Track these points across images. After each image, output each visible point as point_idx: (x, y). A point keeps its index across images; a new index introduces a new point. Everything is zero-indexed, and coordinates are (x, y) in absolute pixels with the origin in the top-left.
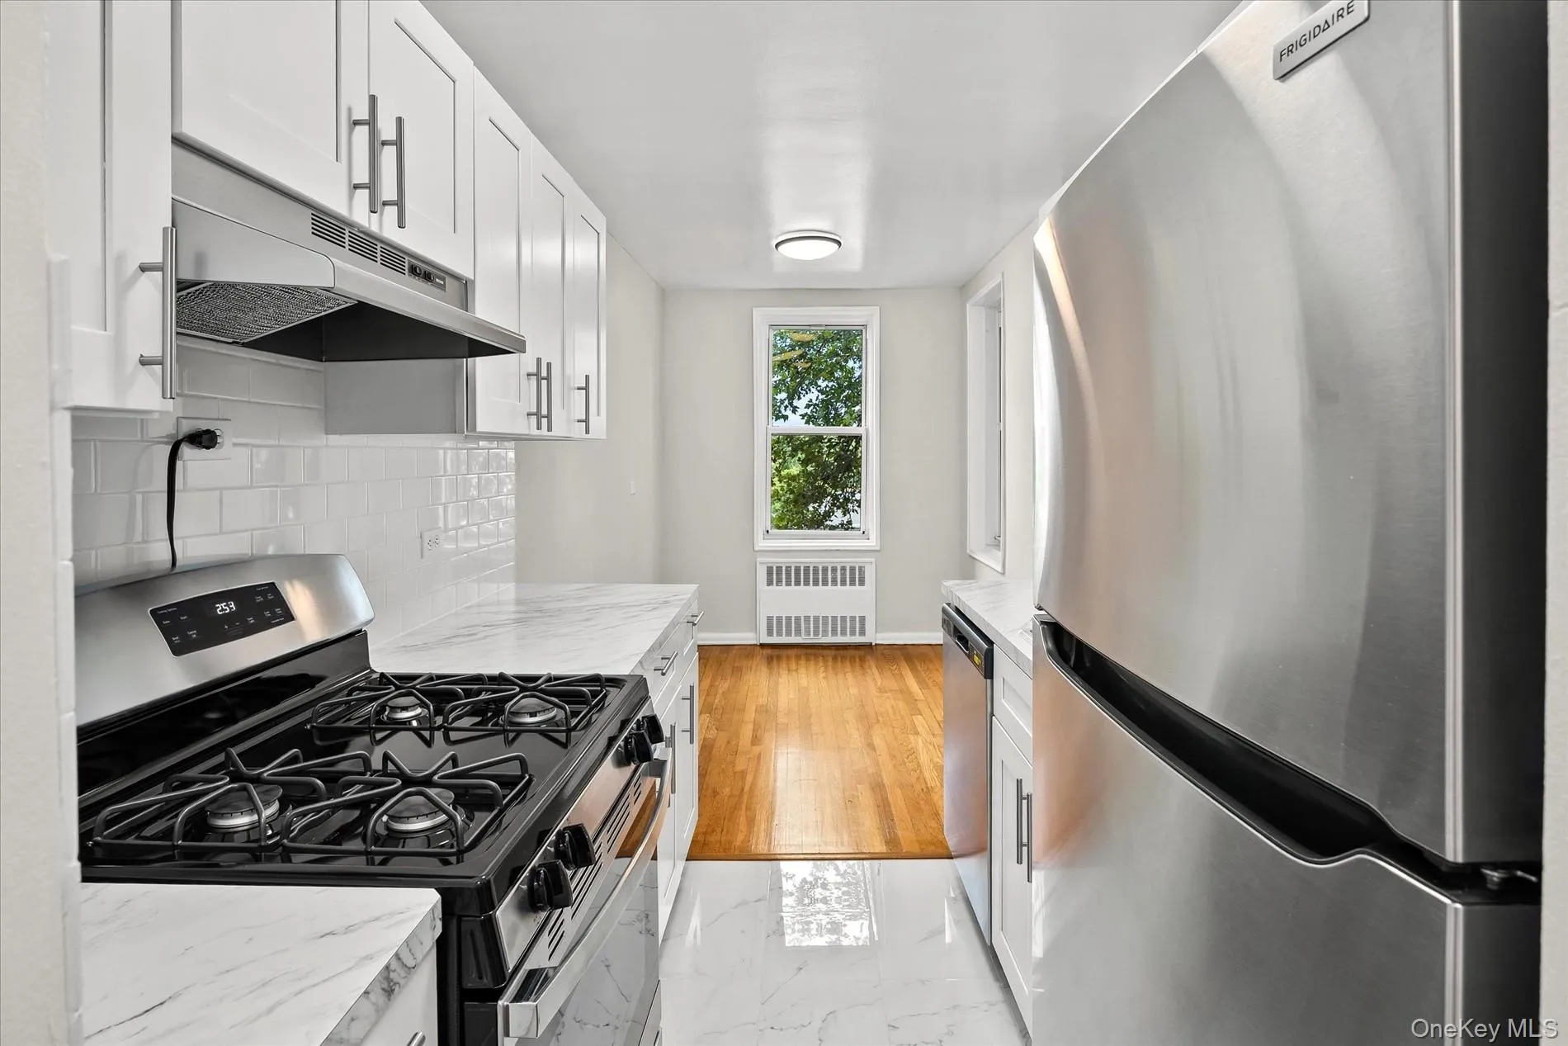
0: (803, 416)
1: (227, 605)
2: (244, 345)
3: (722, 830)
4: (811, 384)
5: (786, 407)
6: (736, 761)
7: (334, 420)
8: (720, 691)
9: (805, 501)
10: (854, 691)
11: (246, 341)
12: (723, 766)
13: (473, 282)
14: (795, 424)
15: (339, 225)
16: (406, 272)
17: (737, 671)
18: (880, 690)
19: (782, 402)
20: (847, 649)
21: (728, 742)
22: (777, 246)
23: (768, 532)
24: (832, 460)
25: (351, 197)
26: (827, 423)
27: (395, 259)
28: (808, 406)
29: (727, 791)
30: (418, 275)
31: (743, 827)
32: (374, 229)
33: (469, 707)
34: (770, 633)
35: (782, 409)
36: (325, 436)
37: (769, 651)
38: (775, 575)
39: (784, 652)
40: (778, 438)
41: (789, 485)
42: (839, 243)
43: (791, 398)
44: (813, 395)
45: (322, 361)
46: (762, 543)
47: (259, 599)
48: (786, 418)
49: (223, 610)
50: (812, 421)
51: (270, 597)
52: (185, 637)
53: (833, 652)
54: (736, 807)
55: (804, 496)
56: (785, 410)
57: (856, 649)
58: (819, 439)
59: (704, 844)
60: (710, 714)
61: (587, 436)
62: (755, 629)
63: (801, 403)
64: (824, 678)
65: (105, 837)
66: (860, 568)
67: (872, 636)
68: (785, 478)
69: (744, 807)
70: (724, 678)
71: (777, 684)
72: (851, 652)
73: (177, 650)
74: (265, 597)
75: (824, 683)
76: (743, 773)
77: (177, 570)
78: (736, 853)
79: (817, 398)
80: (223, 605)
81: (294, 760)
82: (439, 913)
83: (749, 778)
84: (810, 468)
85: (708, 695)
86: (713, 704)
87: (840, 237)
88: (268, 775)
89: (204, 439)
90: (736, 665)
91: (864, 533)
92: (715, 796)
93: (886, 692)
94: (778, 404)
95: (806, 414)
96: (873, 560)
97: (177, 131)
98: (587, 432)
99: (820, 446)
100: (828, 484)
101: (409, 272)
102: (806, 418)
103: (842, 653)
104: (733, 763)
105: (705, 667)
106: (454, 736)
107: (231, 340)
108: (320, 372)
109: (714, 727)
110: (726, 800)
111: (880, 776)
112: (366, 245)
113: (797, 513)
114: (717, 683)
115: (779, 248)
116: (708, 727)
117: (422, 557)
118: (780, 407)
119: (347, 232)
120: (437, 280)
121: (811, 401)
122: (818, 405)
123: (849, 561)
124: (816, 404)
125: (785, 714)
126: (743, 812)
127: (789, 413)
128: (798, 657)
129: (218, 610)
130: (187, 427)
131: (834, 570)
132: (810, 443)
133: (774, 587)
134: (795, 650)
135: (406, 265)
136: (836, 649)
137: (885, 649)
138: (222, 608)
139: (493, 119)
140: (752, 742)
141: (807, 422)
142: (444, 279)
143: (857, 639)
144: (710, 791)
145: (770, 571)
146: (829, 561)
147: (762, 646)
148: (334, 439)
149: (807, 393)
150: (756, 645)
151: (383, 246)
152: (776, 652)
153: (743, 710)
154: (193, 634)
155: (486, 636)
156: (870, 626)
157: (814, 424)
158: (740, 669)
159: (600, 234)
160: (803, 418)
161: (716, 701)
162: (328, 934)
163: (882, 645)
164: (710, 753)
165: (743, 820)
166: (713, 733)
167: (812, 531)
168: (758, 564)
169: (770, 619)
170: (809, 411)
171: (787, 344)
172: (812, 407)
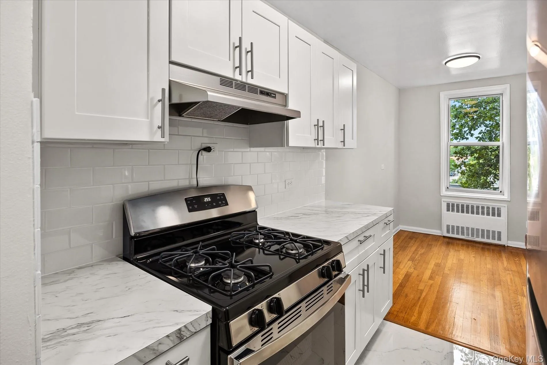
0: (477, 138)
1: (208, 199)
2: (221, 121)
3: (406, 313)
4: (482, 123)
5: (467, 134)
6: (420, 285)
7: (253, 143)
8: (419, 253)
9: (478, 176)
10: (489, 266)
11: (222, 120)
12: (413, 285)
13: (288, 94)
14: (472, 141)
15: (231, 81)
16: (259, 93)
17: (430, 246)
18: (505, 269)
19: (465, 132)
20: (489, 245)
21: (418, 276)
22: (446, 63)
23: (448, 188)
24: (493, 157)
25: (234, 71)
26: (491, 140)
27: (253, 89)
28: (480, 133)
29: (412, 296)
30: (264, 94)
31: (416, 314)
32: (244, 80)
33: (275, 243)
34: (448, 232)
35: (465, 135)
36: (249, 148)
37: (447, 240)
38: (450, 207)
39: (455, 242)
40: (463, 148)
41: (469, 169)
42: (479, 57)
43: (470, 130)
44: (483, 128)
45: (248, 125)
46: (444, 192)
47: (218, 198)
48: (467, 139)
49: (206, 200)
50: (482, 140)
51: (222, 197)
52: (193, 207)
53: (481, 246)
54: (414, 305)
55: (477, 174)
56: (467, 135)
57: (495, 246)
58: (486, 148)
59: (396, 316)
60: (413, 261)
61: (344, 147)
62: (440, 229)
63: (476, 133)
64: (474, 257)
65: (162, 261)
66: (498, 209)
67: (504, 242)
68: (468, 165)
69: (418, 306)
70: (422, 247)
71: (448, 255)
72: (492, 248)
73: (190, 211)
74: (220, 197)
75: (473, 260)
76: (422, 291)
77: (198, 187)
78: (410, 324)
79: (485, 129)
80: (207, 199)
81: (213, 249)
82: (210, 315)
83: (424, 294)
84: (481, 161)
85: (414, 253)
86: (415, 258)
87: (479, 54)
88: (201, 253)
89: (208, 149)
90: (430, 243)
91: (501, 192)
92: (406, 297)
93: (509, 271)
94: (463, 133)
95: (479, 137)
96: (506, 205)
97: (171, 60)
98: (344, 146)
99: (487, 151)
100: (492, 168)
101: (260, 93)
102: (478, 139)
103: (486, 247)
104: (418, 285)
105: (415, 241)
106: (266, 252)
107: (218, 120)
108: (248, 128)
109: (413, 268)
110: (411, 300)
111: (496, 312)
112: (242, 86)
113: (474, 181)
114: (419, 249)
115: (447, 64)
116: (410, 267)
117: (285, 188)
118: (464, 134)
119: (234, 83)
120: (272, 95)
121: (482, 131)
122: (485, 133)
123: (491, 205)
124: (484, 132)
125: (449, 269)
126: (417, 308)
127: (469, 136)
128: (463, 245)
129: (205, 200)
130: (204, 146)
131: (483, 208)
132: (480, 150)
133: (450, 212)
134: (461, 241)
135: (259, 91)
136: (483, 245)
137: (512, 249)
138: (207, 200)
139: (297, 36)
140: (429, 278)
141: (479, 140)
142: (275, 94)
143: (496, 242)
144: (405, 294)
145: (448, 205)
146: (481, 203)
147: (444, 237)
148: (252, 149)
149: (478, 127)
150: (441, 236)
151: (249, 86)
152: (450, 241)
153: (428, 263)
154: (196, 206)
155: (301, 218)
156: (504, 237)
157: (483, 141)
158: (431, 245)
159: (354, 71)
160: (477, 139)
161: (417, 257)
162: (176, 311)
163: (511, 247)
164: (409, 278)
165: (416, 311)
166: (412, 270)
167: (482, 190)
168: (442, 202)
169: (448, 226)
170: (480, 136)
171: (469, 106)
172: (482, 134)
